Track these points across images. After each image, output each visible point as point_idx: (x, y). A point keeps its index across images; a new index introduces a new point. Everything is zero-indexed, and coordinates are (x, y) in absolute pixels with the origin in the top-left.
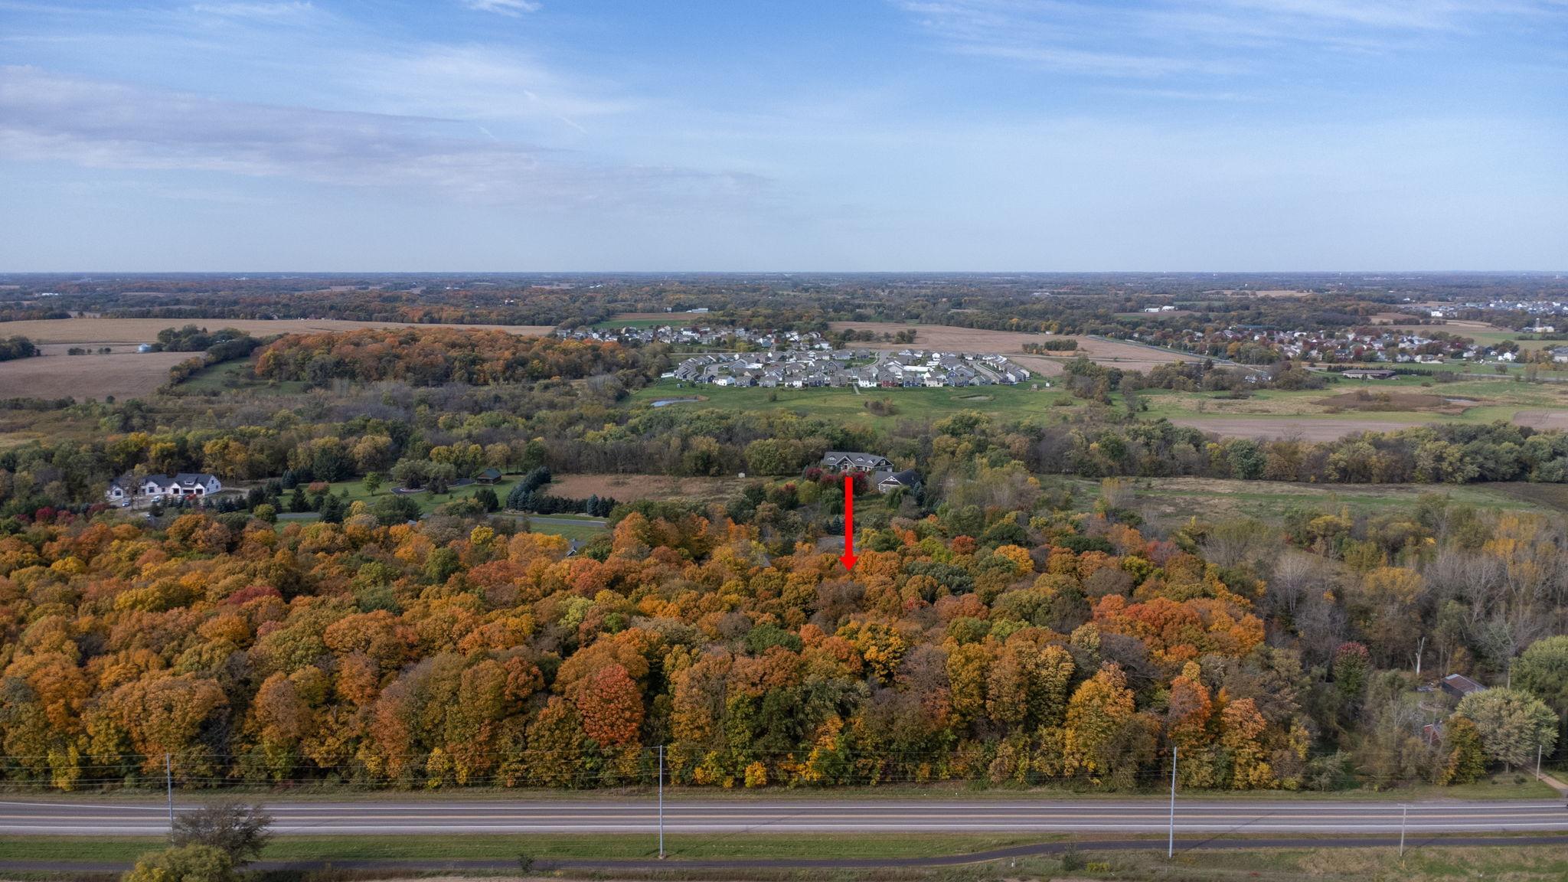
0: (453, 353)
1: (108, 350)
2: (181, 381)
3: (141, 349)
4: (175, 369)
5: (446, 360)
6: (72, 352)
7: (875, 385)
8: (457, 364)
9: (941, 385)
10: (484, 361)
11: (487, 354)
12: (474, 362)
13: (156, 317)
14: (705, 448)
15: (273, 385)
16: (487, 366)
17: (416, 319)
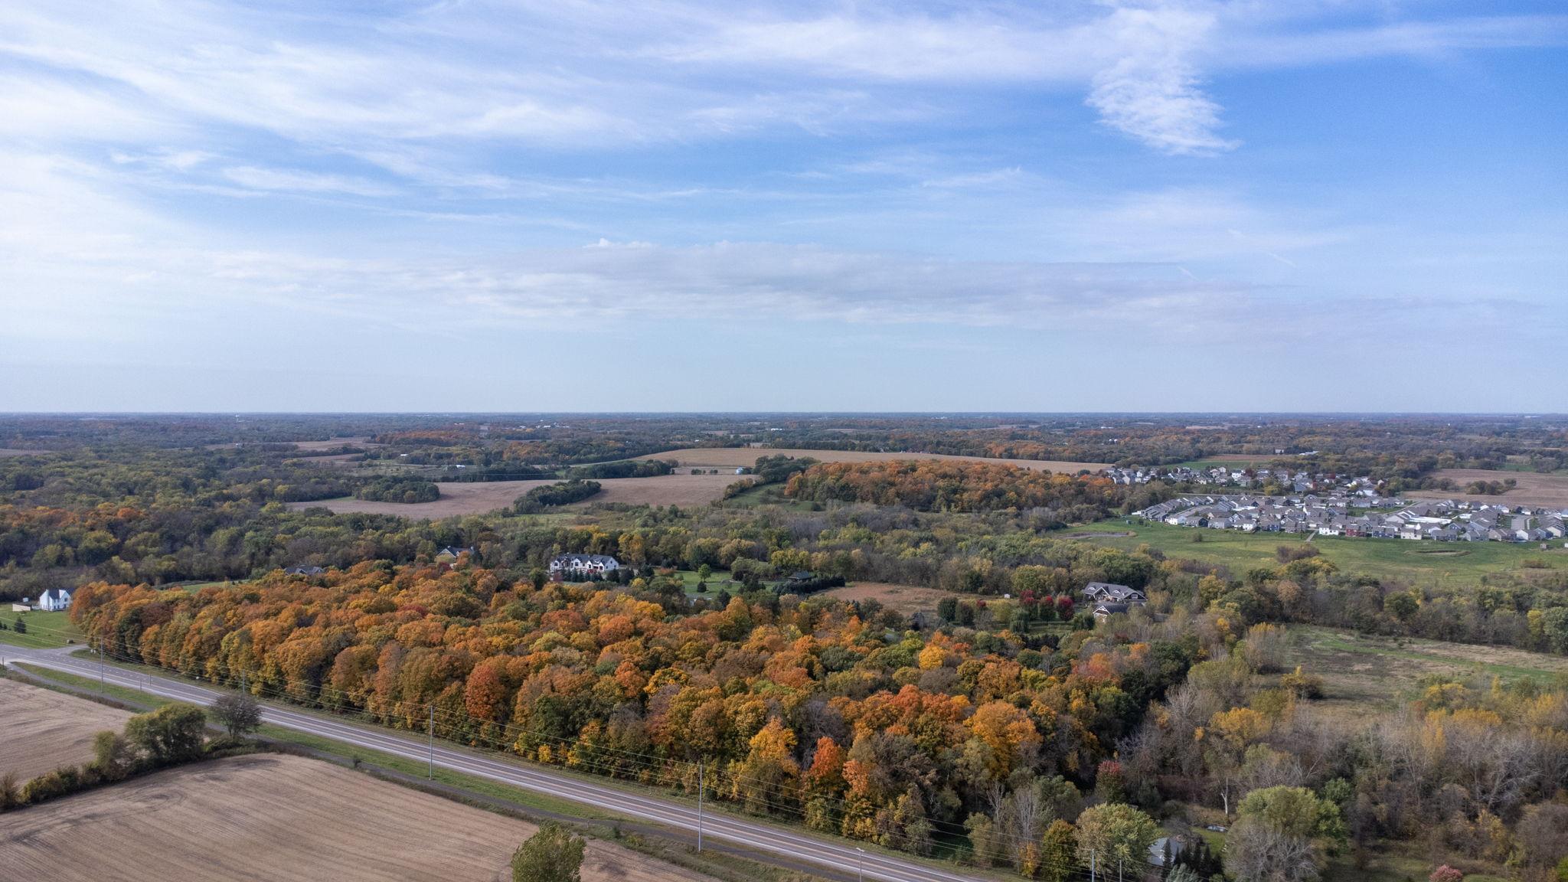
0: (941, 483)
1: (716, 472)
2: (732, 496)
3: (738, 471)
4: (730, 486)
5: (932, 489)
6: (694, 472)
7: (1336, 533)
8: (941, 492)
9: (1419, 537)
10: (965, 490)
11: (972, 485)
12: (955, 491)
13: (799, 448)
14: (977, 568)
15: (794, 503)
16: (965, 495)
17: (997, 454)
